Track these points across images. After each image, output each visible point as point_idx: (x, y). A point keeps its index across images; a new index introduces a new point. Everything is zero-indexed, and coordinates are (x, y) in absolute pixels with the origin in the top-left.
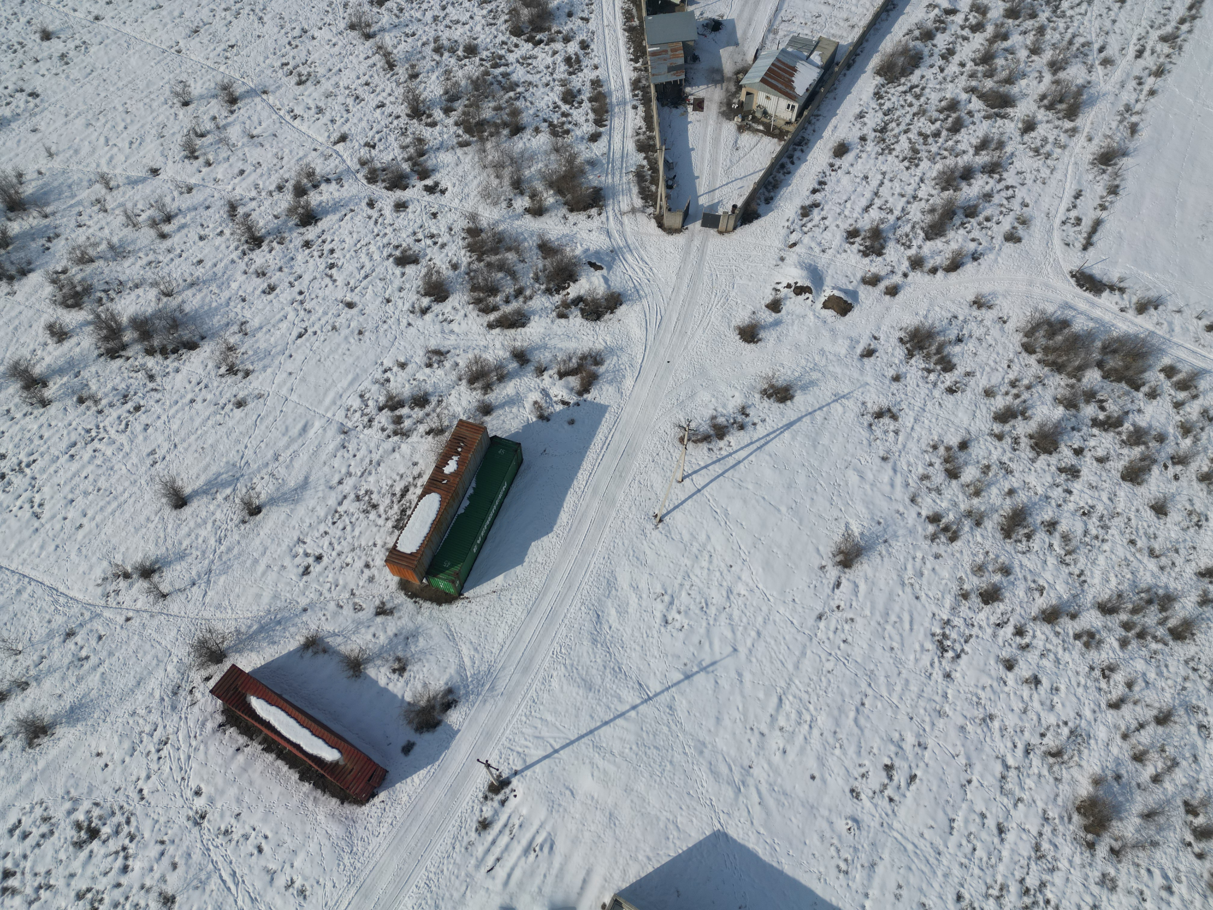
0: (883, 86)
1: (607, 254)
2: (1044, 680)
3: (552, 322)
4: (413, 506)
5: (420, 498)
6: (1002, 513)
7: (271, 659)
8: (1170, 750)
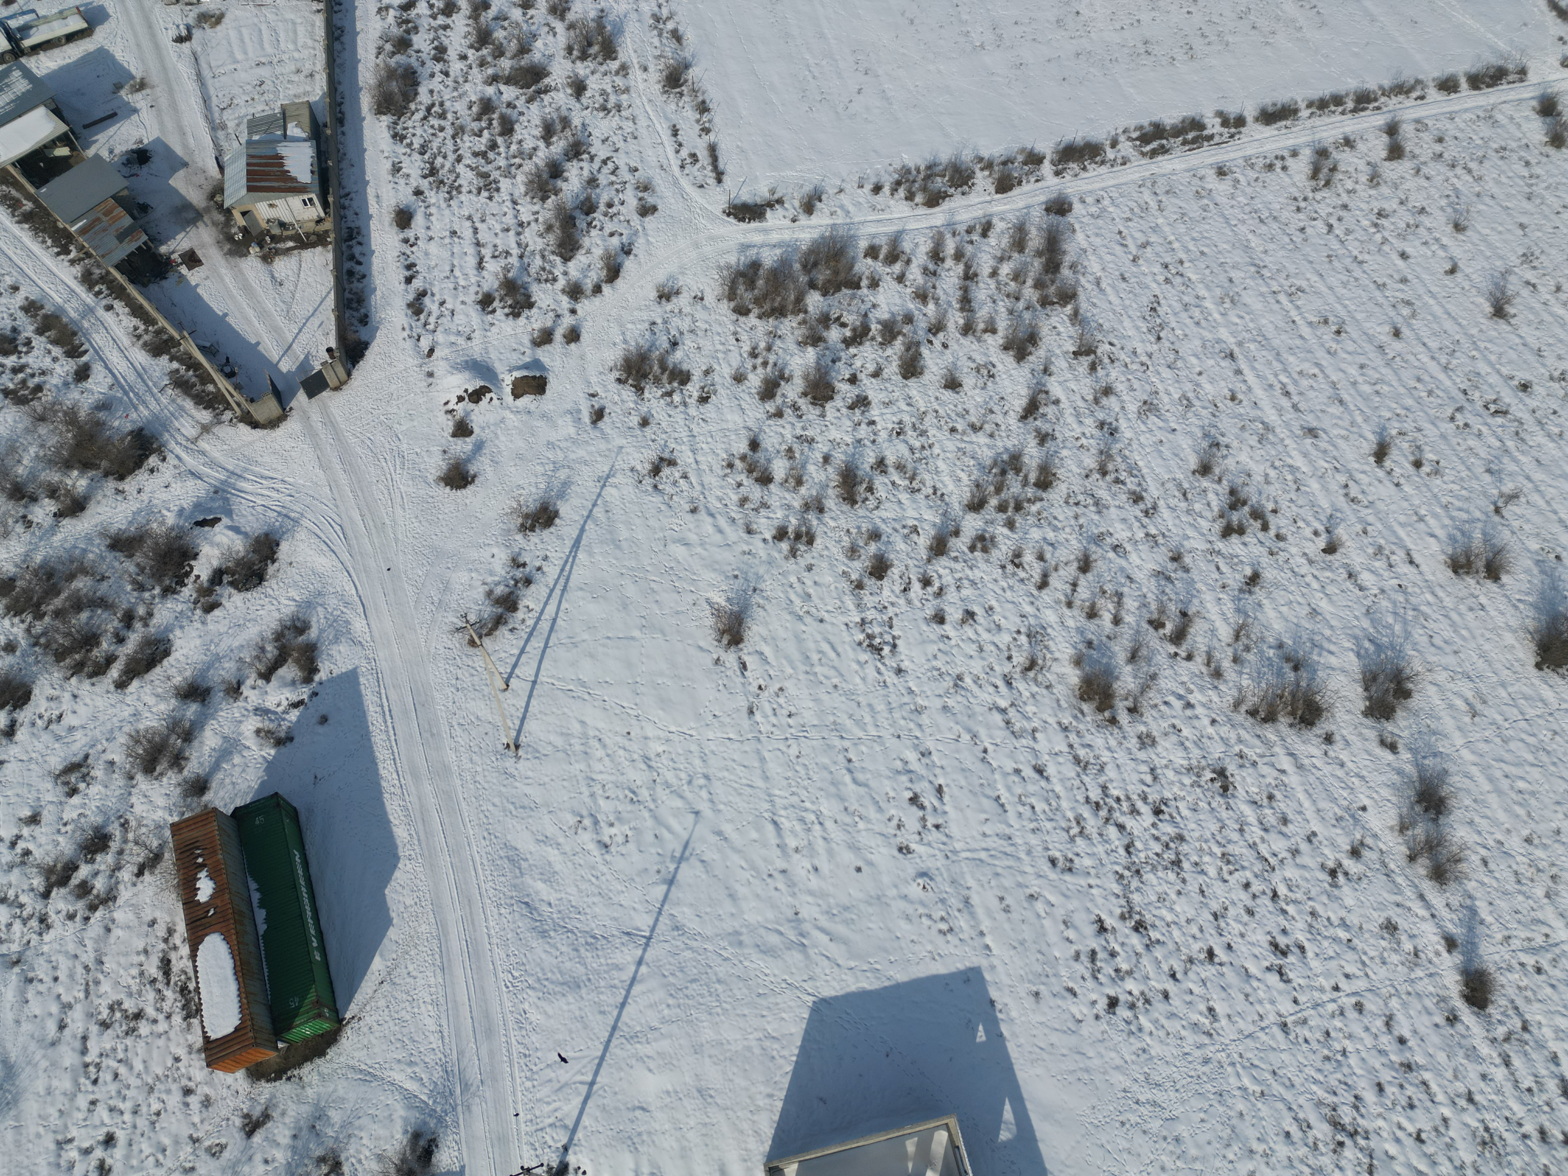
0: (395, 123)
1: (212, 499)
2: (976, 609)
3: (203, 623)
4: (191, 974)
5: (193, 956)
6: (833, 484)
8: (1108, 587)
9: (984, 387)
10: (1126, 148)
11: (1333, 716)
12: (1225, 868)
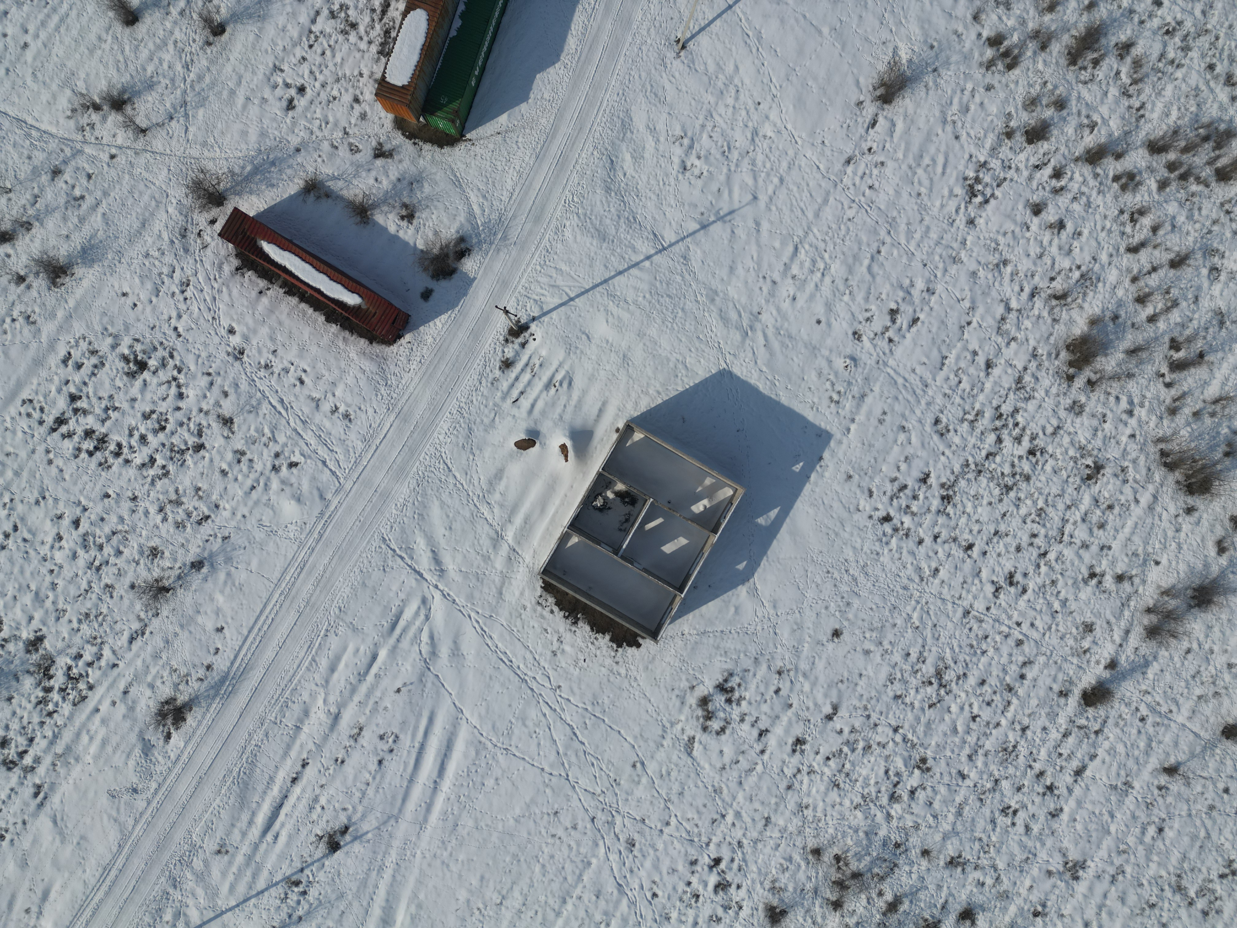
2: (1070, 227)
4: (397, 26)
5: (405, 15)
6: (1074, 32)
7: (273, 203)
11: (1211, 501)
12: (1033, 516)
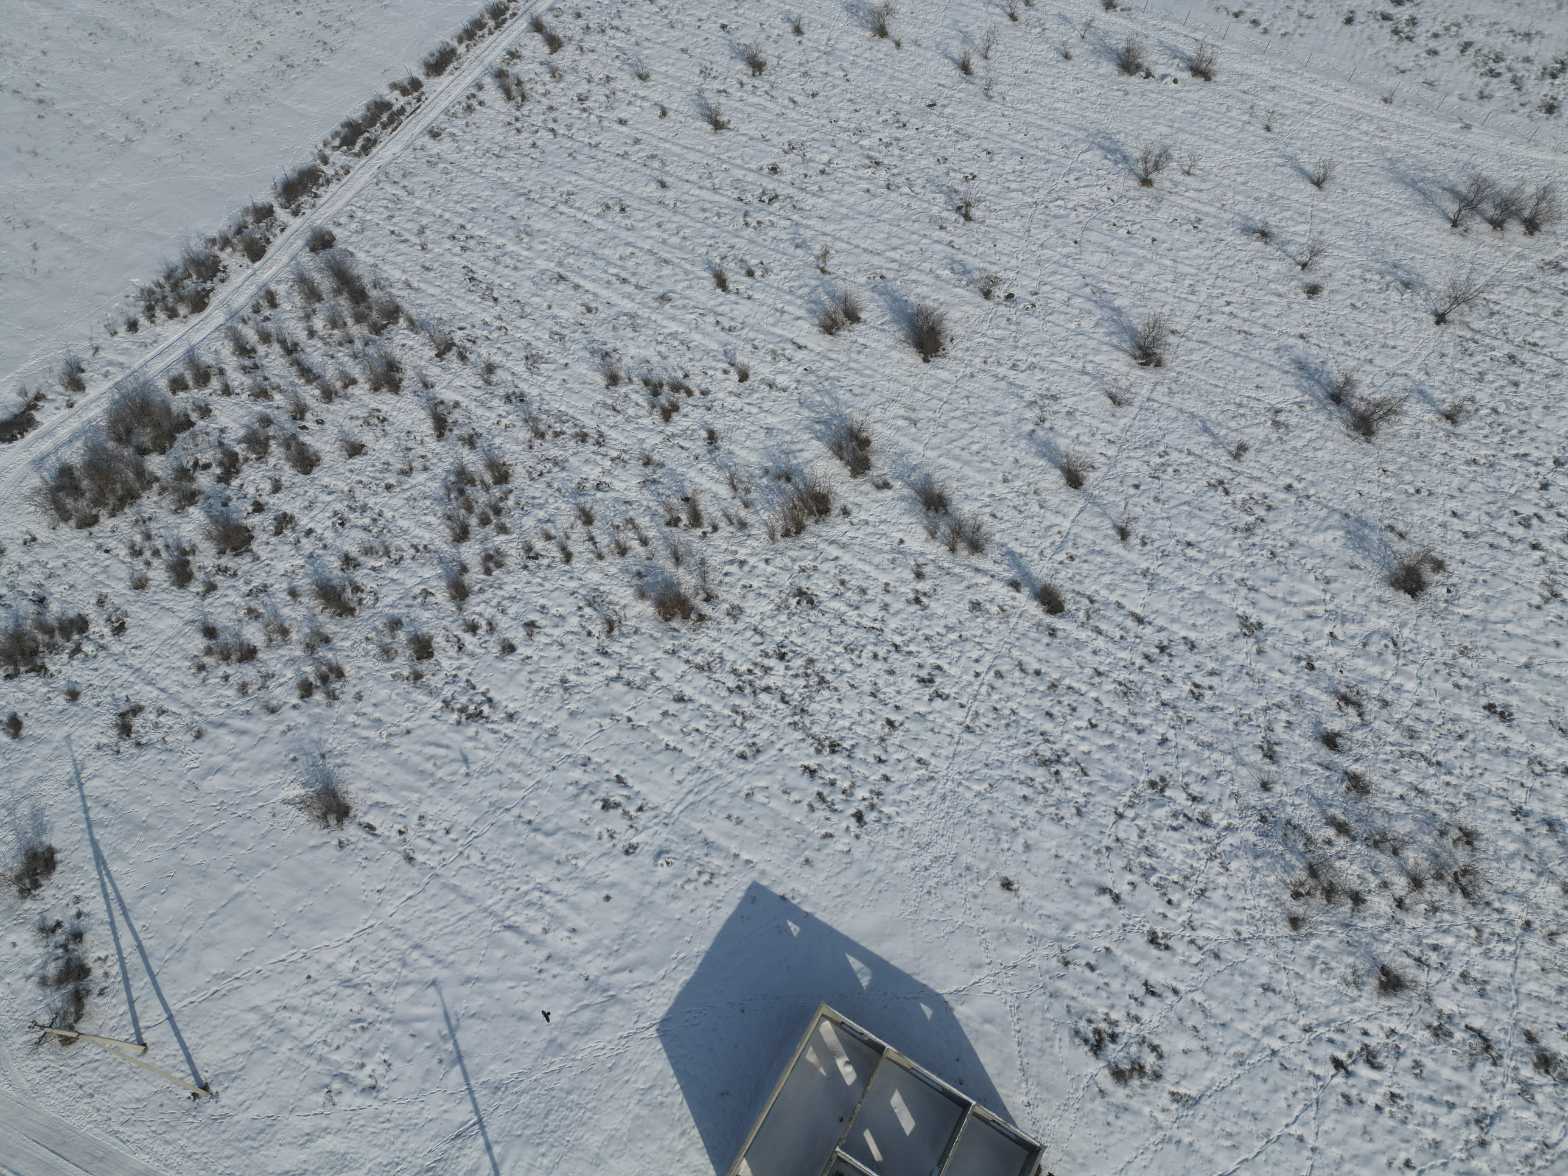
2: (533, 617)
6: (318, 610)
8: (617, 521)
9: (385, 434)
10: (338, 158)
11: (836, 494)
12: (853, 657)
